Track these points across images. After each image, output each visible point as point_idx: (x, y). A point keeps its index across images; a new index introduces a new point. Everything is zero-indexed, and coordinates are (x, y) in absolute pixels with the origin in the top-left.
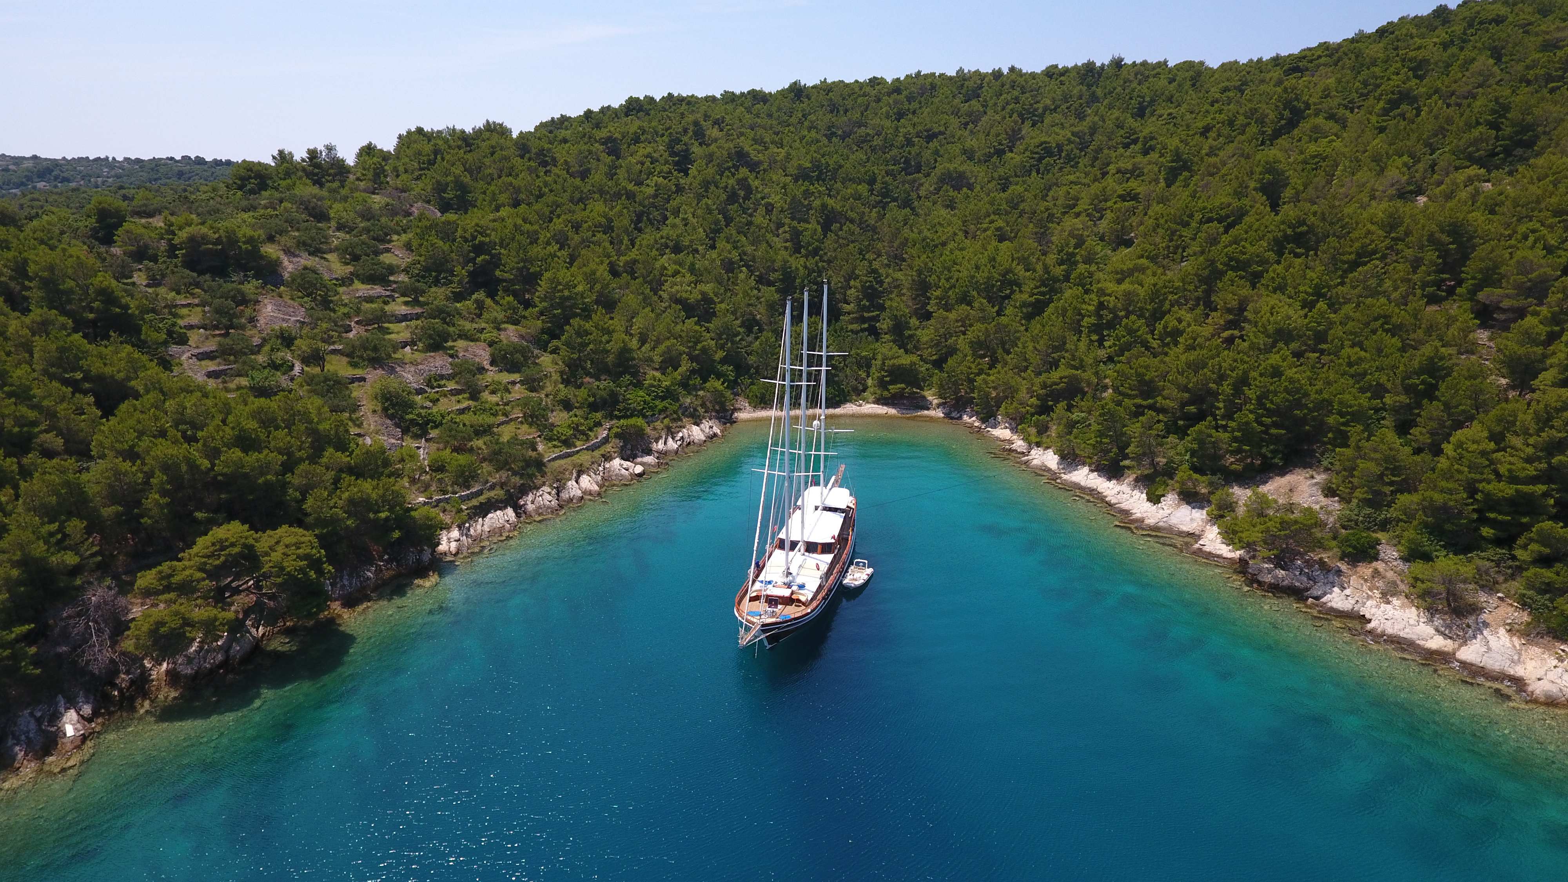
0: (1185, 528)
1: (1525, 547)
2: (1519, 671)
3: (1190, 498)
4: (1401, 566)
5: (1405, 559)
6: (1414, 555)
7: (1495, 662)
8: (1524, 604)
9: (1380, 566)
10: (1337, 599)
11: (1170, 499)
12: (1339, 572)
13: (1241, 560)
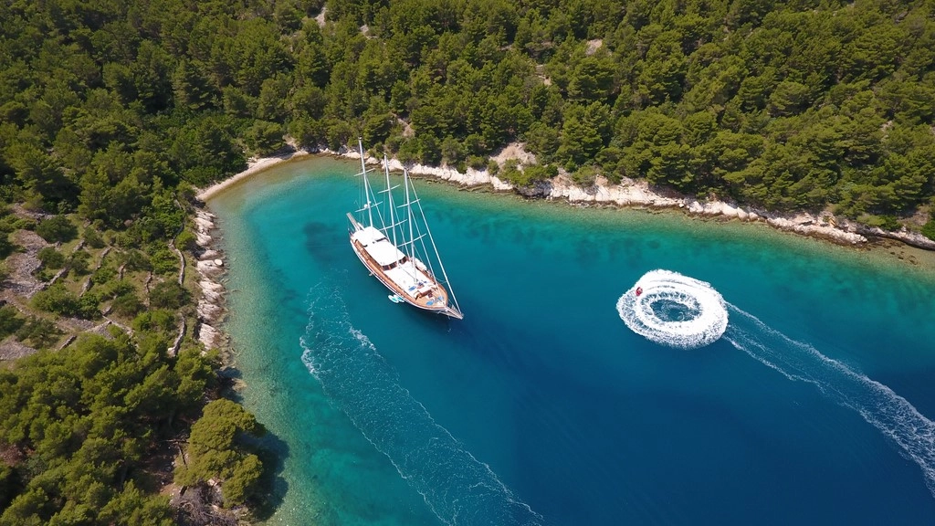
0: (483, 182)
1: (598, 157)
2: (611, 199)
3: (477, 167)
4: (567, 174)
5: (568, 172)
6: (571, 170)
7: (606, 198)
8: (605, 176)
9: (560, 176)
10: (555, 193)
11: (470, 170)
12: (549, 183)
13: (514, 189)
